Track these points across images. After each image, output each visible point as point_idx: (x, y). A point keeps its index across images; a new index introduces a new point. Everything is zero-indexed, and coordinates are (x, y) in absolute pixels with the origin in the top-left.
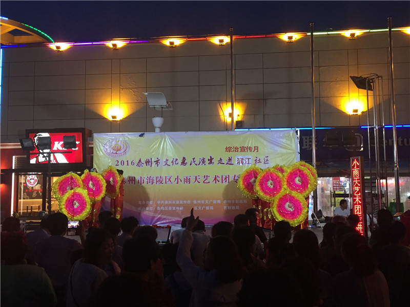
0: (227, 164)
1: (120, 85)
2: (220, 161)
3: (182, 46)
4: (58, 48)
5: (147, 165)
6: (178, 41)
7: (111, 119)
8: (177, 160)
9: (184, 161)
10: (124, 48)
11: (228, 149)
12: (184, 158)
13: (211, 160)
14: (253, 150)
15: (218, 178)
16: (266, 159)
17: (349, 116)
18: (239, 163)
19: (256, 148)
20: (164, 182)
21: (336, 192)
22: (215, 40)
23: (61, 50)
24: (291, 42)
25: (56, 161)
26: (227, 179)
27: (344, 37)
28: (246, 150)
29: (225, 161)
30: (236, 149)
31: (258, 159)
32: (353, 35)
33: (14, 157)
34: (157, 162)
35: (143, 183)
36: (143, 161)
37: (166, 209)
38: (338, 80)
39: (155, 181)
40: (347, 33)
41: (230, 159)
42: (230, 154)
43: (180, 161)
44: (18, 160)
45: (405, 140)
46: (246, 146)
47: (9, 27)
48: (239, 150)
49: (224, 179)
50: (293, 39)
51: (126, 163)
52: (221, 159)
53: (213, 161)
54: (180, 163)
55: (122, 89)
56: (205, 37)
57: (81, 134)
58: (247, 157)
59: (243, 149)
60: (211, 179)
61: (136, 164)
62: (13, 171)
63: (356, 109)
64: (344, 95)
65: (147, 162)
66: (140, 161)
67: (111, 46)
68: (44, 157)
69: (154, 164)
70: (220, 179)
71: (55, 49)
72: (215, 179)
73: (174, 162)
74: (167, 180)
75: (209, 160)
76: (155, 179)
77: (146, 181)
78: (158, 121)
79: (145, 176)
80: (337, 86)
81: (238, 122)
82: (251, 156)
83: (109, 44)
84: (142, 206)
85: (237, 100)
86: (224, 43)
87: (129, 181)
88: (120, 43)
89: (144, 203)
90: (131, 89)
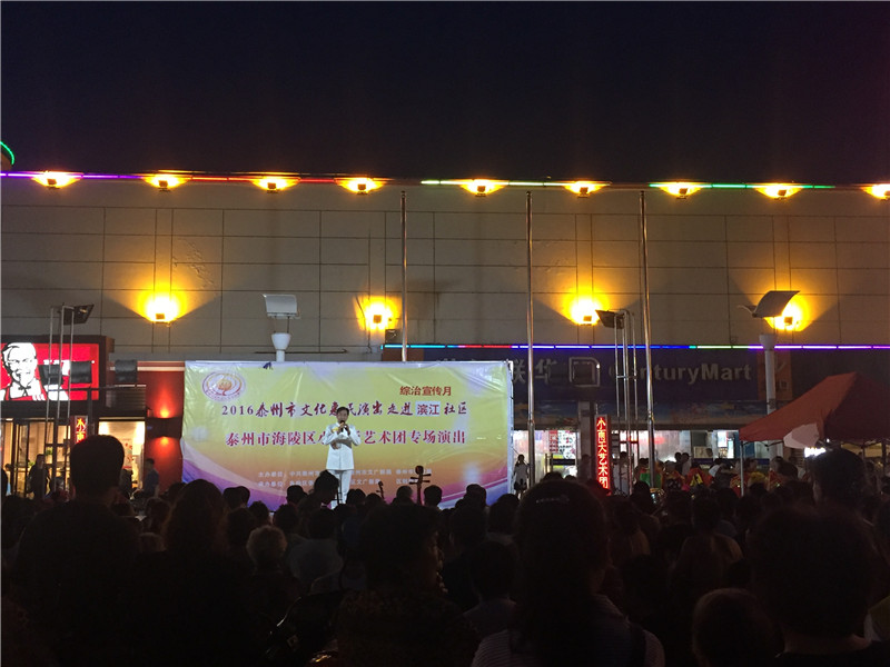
0: (403, 413)
1: (172, 258)
2: (392, 409)
3: (290, 192)
4: (52, 182)
5: (273, 414)
6: (283, 182)
7: (152, 318)
8: (323, 406)
10: (180, 189)
13: (377, 407)
14: (443, 392)
15: (387, 436)
16: (462, 406)
17: (578, 328)
18: (420, 412)
19: (448, 390)
20: (301, 441)
22: (352, 184)
23: (57, 186)
24: (482, 196)
25: (46, 396)
26: (402, 437)
27: (569, 193)
28: (432, 393)
29: (399, 408)
30: (417, 391)
31: (450, 407)
32: (584, 190)
34: (291, 409)
35: (267, 442)
36: (268, 407)
38: (559, 264)
39: (286, 441)
40: (575, 187)
41: (407, 407)
42: (407, 399)
43: (328, 408)
45: (666, 370)
46: (432, 386)
48: (422, 392)
49: (396, 437)
50: (487, 192)
51: (239, 411)
52: (393, 406)
53: (380, 409)
54: (328, 412)
55: (176, 264)
56: (332, 177)
57: (98, 346)
58: (433, 403)
59: (427, 391)
60: (377, 437)
61: (255, 412)
63: (588, 315)
64: (571, 290)
65: (274, 409)
66: (262, 407)
67: (157, 185)
69: (285, 412)
70: (391, 437)
71: (46, 184)
72: (384, 436)
73: (319, 410)
74: (307, 438)
75: (374, 407)
76: (286, 437)
77: (271, 439)
78: (281, 340)
79: (270, 432)
80: (559, 274)
81: (388, 332)
82: (440, 401)
83: (154, 180)
84: (264, 480)
85: (388, 292)
86: (367, 191)
87: (244, 439)
88: (174, 180)
89: (268, 474)
90: (194, 264)
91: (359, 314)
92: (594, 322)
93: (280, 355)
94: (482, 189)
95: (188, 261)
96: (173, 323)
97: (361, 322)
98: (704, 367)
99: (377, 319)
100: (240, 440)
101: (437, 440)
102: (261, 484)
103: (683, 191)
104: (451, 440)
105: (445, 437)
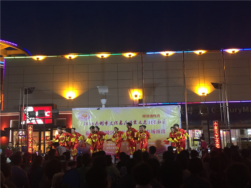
1: (73, 79)
2: (140, 122)
3: (108, 58)
4: (38, 59)
5: (100, 125)
6: (106, 55)
7: (68, 98)
9: (121, 123)
10: (75, 59)
11: (144, 116)
12: (121, 121)
14: (157, 116)
16: (164, 121)
17: (200, 97)
18: (149, 123)
19: (159, 115)
20: (110, 134)
21: (194, 138)
22: (127, 55)
23: (39, 60)
24: (167, 56)
25: (37, 122)
27: (196, 54)
28: (153, 117)
30: (148, 115)
31: (160, 121)
32: (200, 53)
33: (11, 121)
34: (106, 123)
36: (99, 123)
37: (111, 148)
38: (193, 77)
40: (197, 52)
41: (145, 121)
42: (145, 119)
43: (119, 123)
44: (13, 122)
46: (153, 114)
47: (6, 46)
48: (150, 116)
50: (169, 55)
51: (89, 124)
53: (136, 122)
54: (119, 124)
55: (74, 82)
56: (121, 53)
57: (51, 107)
58: (154, 120)
61: (95, 124)
62: (11, 129)
64: (197, 85)
65: (101, 123)
66: (97, 122)
67: (68, 58)
68: (29, 120)
69: (104, 124)
71: (36, 59)
73: (116, 123)
75: (134, 122)
78: (104, 101)
80: (193, 80)
81: (139, 100)
82: (156, 119)
83: (67, 57)
85: (139, 88)
86: (131, 57)
88: (73, 56)
90: (80, 81)
91: (130, 95)
92: (205, 95)
94: (167, 54)
95: (78, 80)
96: (74, 99)
97: (131, 97)
98: (244, 108)
99: (136, 96)
101: (156, 132)
103: (234, 52)
104: (161, 132)
105: (159, 132)
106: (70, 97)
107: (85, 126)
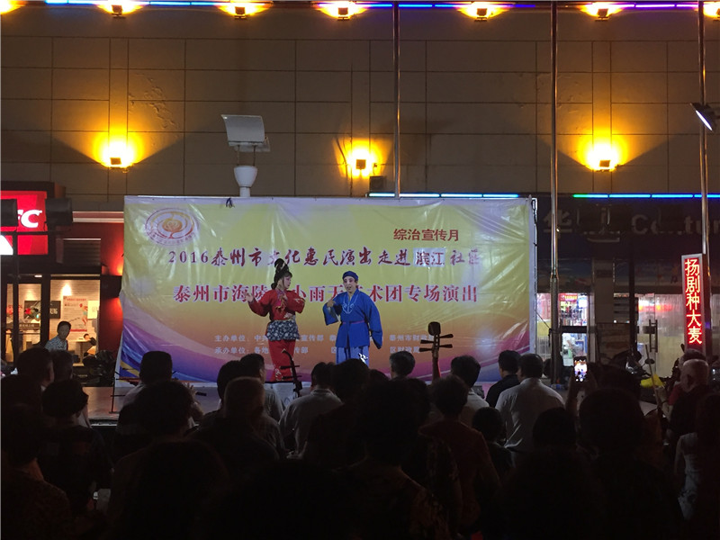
0: (398, 263)
1: (128, 94)
2: (384, 258)
3: (261, 17)
5: (233, 262)
6: (253, 7)
7: (107, 164)
8: (296, 253)
9: (312, 256)
11: (399, 234)
12: (311, 250)
13: (365, 255)
14: (448, 237)
15: (378, 292)
16: (473, 254)
17: (593, 174)
18: (420, 261)
19: (455, 234)
22: (331, 8)
24: (482, 21)
26: (398, 293)
27: (586, 16)
28: (434, 237)
29: (393, 257)
30: (415, 234)
31: (458, 255)
32: (603, 12)
35: (226, 298)
36: (226, 254)
38: (572, 101)
40: (592, 9)
41: (403, 255)
42: (403, 245)
43: (303, 256)
46: (433, 229)
48: (421, 236)
49: (390, 293)
50: (488, 15)
51: (190, 258)
52: (385, 254)
53: (369, 257)
54: (303, 260)
55: (133, 102)
57: (45, 193)
58: (436, 250)
59: (428, 235)
61: (211, 260)
63: (606, 159)
64: (585, 131)
65: (235, 256)
66: (220, 253)
67: (111, 11)
69: (248, 260)
70: (382, 293)
72: (373, 292)
73: (291, 258)
75: (361, 255)
77: (230, 294)
78: (246, 175)
79: (229, 284)
80: (572, 112)
81: (373, 179)
82: (446, 248)
83: (106, 5)
84: (223, 345)
85: (373, 134)
86: (349, 16)
87: (197, 293)
89: (226, 338)
90: (152, 102)
91: (340, 160)
92: (612, 168)
93: (245, 192)
94: (482, 12)
95: (148, 98)
96: (129, 168)
97: (342, 168)
99: (361, 164)
100: (191, 294)
101: (441, 296)
102: (218, 351)
104: (460, 296)
105: (452, 294)
106: (115, 161)
107: (174, 264)
